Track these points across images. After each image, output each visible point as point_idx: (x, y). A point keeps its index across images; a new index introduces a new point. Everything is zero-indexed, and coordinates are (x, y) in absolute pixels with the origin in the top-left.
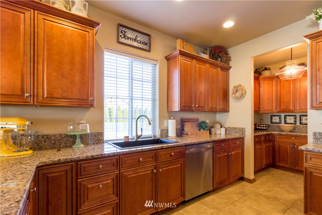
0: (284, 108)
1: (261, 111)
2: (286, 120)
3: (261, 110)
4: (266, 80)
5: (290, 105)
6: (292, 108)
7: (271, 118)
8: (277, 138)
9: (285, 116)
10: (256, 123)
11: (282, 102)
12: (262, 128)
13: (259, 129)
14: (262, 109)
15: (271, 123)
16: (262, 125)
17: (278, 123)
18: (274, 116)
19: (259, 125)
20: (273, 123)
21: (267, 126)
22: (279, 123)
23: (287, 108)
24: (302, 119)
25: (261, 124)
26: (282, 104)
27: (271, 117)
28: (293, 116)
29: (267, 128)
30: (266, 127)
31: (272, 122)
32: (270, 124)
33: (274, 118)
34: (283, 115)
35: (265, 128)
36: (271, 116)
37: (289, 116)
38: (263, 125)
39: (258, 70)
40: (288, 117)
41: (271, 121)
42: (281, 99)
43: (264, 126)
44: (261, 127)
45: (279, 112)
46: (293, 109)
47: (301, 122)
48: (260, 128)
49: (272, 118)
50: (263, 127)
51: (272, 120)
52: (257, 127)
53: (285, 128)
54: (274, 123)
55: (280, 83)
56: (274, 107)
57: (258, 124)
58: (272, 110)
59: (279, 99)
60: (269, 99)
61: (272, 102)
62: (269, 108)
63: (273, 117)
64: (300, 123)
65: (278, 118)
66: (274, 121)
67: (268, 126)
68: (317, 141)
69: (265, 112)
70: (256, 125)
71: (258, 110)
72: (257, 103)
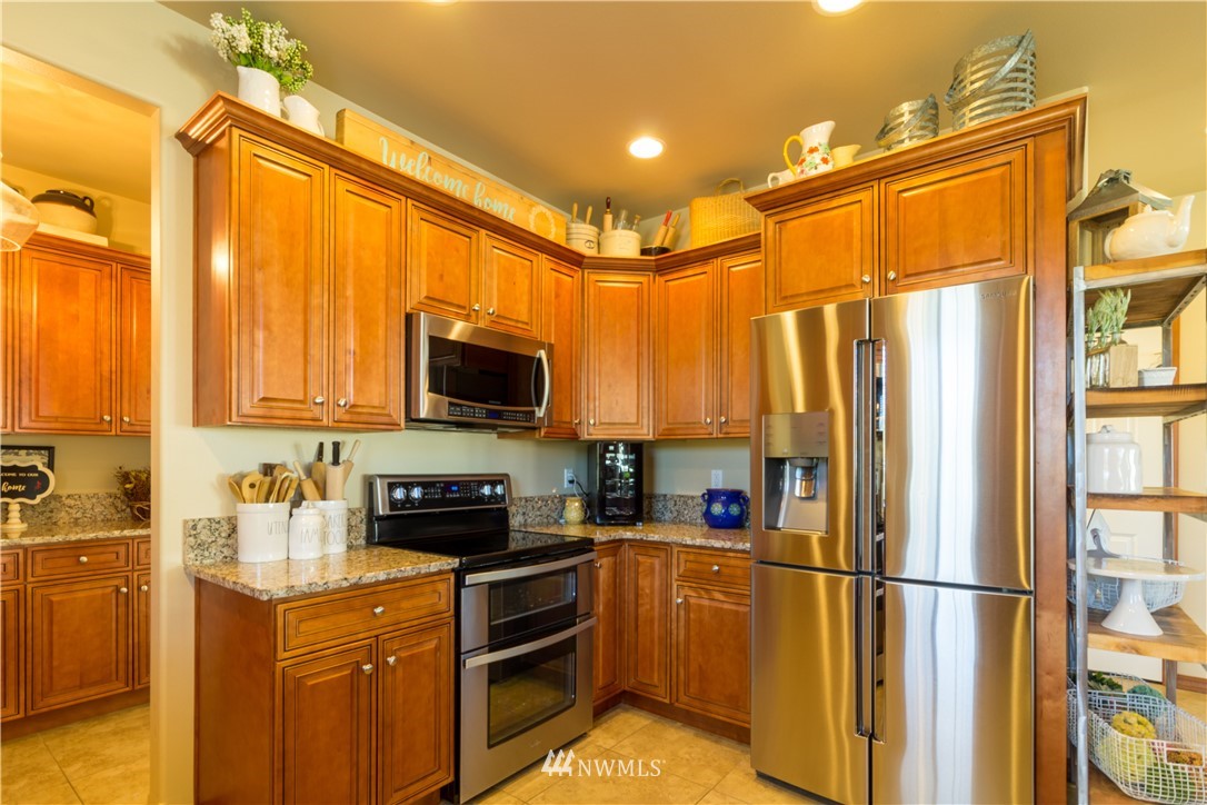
68: (199, 558)
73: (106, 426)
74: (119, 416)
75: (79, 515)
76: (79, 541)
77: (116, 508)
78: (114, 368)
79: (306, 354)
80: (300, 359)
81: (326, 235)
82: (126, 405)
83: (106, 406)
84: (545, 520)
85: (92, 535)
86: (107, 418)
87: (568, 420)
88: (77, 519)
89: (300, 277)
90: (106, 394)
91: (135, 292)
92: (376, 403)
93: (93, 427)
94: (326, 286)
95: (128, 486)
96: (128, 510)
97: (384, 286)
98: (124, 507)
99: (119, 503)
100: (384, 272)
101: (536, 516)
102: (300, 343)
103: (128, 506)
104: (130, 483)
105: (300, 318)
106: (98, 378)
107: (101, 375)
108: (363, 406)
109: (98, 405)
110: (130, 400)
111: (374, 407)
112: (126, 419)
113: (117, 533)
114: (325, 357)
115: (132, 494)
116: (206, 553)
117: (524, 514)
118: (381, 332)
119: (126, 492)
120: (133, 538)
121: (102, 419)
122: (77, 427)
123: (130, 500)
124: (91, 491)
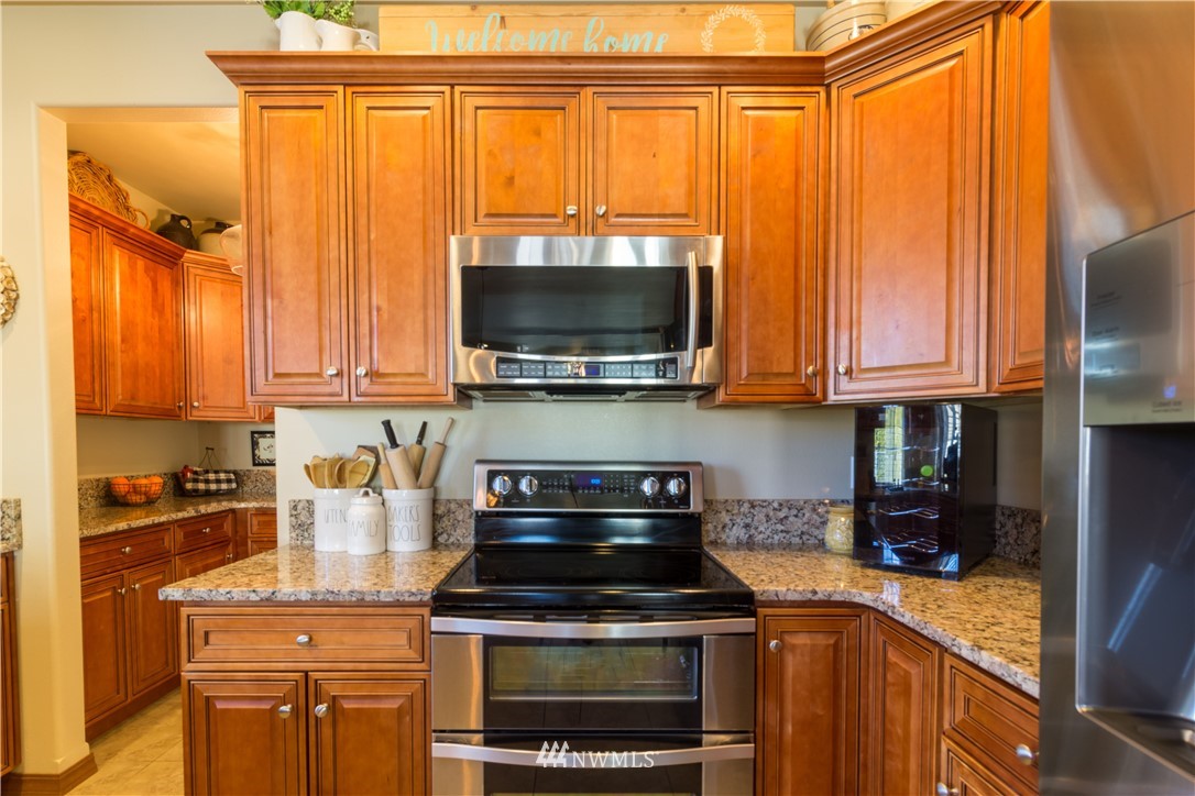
1: (195, 413)
3: (192, 406)
4: (213, 274)
7: (255, 445)
8: (255, 529)
10: (186, 467)
12: (213, 487)
13: (196, 491)
14: (196, 404)
15: (255, 464)
16: (211, 477)
18: (263, 434)
19: (196, 473)
20: (259, 465)
21: (232, 476)
25: (207, 472)
27: (252, 437)
29: (234, 485)
30: (229, 481)
31: (256, 461)
32: (251, 467)
33: (263, 443)
35: (224, 486)
36: (253, 433)
38: (216, 472)
39: (184, 223)
41: (254, 455)
43: (222, 476)
44: (207, 481)
48: (202, 486)
49: (258, 443)
50: (218, 481)
51: (256, 452)
52: (189, 486)
54: (263, 465)
57: (195, 469)
58: (244, 409)
60: (228, 361)
62: (234, 401)
63: (261, 440)
66: (263, 454)
67: (239, 477)
68: (300, 538)
69: (211, 415)
70: (184, 475)
71: (179, 407)
72: (173, 373)
79: (320, 319)
80: (314, 326)
81: (342, 172)
84: (796, 540)
87: (788, 367)
89: (313, 230)
92: (411, 369)
94: (343, 234)
97: (420, 215)
100: (420, 197)
101: (776, 532)
102: (313, 308)
105: (313, 279)
108: (394, 375)
111: (410, 375)
114: (344, 319)
116: (306, 534)
117: (747, 526)
118: (417, 278)
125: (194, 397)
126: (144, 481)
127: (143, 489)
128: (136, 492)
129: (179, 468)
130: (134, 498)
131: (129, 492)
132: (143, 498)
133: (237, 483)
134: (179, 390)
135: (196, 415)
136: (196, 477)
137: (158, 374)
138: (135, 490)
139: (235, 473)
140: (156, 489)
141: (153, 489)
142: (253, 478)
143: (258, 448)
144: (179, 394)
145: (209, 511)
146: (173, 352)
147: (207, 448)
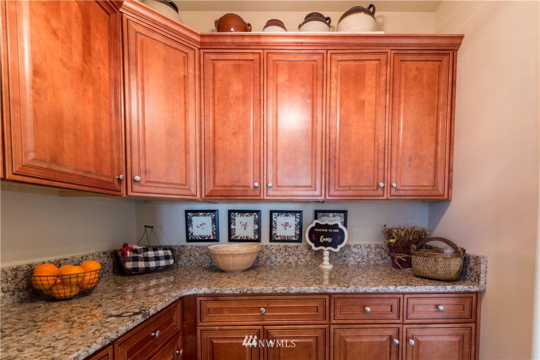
0: (226, 183)
1: (136, 188)
2: (232, 227)
3: (133, 180)
5: (246, 171)
6: (254, 182)
7: (188, 222)
8: (205, 316)
9: (230, 212)
10: (125, 245)
11: (220, 154)
12: (153, 264)
13: (136, 269)
14: (137, 178)
15: (188, 241)
16: (151, 254)
17: (209, 240)
18: (196, 212)
19: (135, 251)
20: (193, 241)
21: (169, 252)
22: (212, 238)
23: (238, 182)
24: (275, 223)
25: (146, 250)
26: (220, 165)
27: (186, 216)
28: (251, 212)
30: (167, 258)
31: (190, 238)
32: (185, 243)
33: (196, 220)
34: (223, 209)
35: (163, 263)
36: (187, 212)
37: (242, 212)
38: (155, 249)
40: (238, 219)
41: (187, 232)
42: (219, 143)
43: (161, 253)
44: (147, 259)
45: (211, 197)
46: (257, 184)
47: (274, 232)
48: (141, 265)
49: (191, 221)
50: (157, 258)
51: (190, 229)
52: (129, 265)
53: (231, 260)
54: (196, 240)
55: (214, 74)
56: (194, 176)
57: (135, 247)
58: (185, 184)
59: (211, 141)
61: (186, 152)
62: (176, 177)
63: (194, 219)
64: (272, 239)
65: (208, 220)
66: (196, 231)
67: (175, 253)
69: (152, 191)
70: (124, 254)
71: (119, 180)
72: (111, 139)
73: (380, 192)
74: (389, 182)
75: (360, 260)
76: (365, 293)
77: (381, 256)
78: (386, 144)
82: (394, 174)
83: (381, 175)
85: (374, 289)
86: (381, 184)
88: (359, 262)
90: (381, 164)
91: (403, 73)
93: (372, 193)
95: (391, 241)
96: (389, 258)
98: (386, 256)
99: (383, 253)
103: (389, 255)
104: (393, 238)
106: (376, 152)
107: (378, 149)
109: (376, 175)
110: (397, 169)
112: (394, 185)
113: (392, 289)
115: (394, 247)
119: (389, 245)
120: (404, 294)
121: (378, 186)
122: (362, 193)
123: (392, 252)
124: (367, 243)
125: (135, 170)
126: (75, 270)
127: (74, 280)
128: (63, 283)
129: (120, 246)
130: (61, 291)
131: (55, 284)
132: (75, 290)
133: (174, 259)
134: (119, 160)
135: (137, 191)
136: (135, 255)
137: (92, 136)
138: (63, 281)
139: (170, 248)
140: (90, 277)
141: (87, 278)
142: (187, 253)
143: (191, 225)
144: (119, 166)
145: (159, 309)
146: (111, 115)
147: (146, 226)
